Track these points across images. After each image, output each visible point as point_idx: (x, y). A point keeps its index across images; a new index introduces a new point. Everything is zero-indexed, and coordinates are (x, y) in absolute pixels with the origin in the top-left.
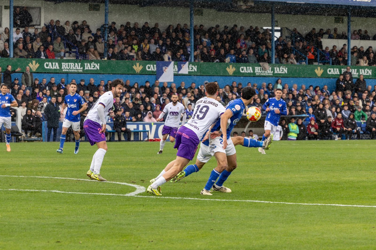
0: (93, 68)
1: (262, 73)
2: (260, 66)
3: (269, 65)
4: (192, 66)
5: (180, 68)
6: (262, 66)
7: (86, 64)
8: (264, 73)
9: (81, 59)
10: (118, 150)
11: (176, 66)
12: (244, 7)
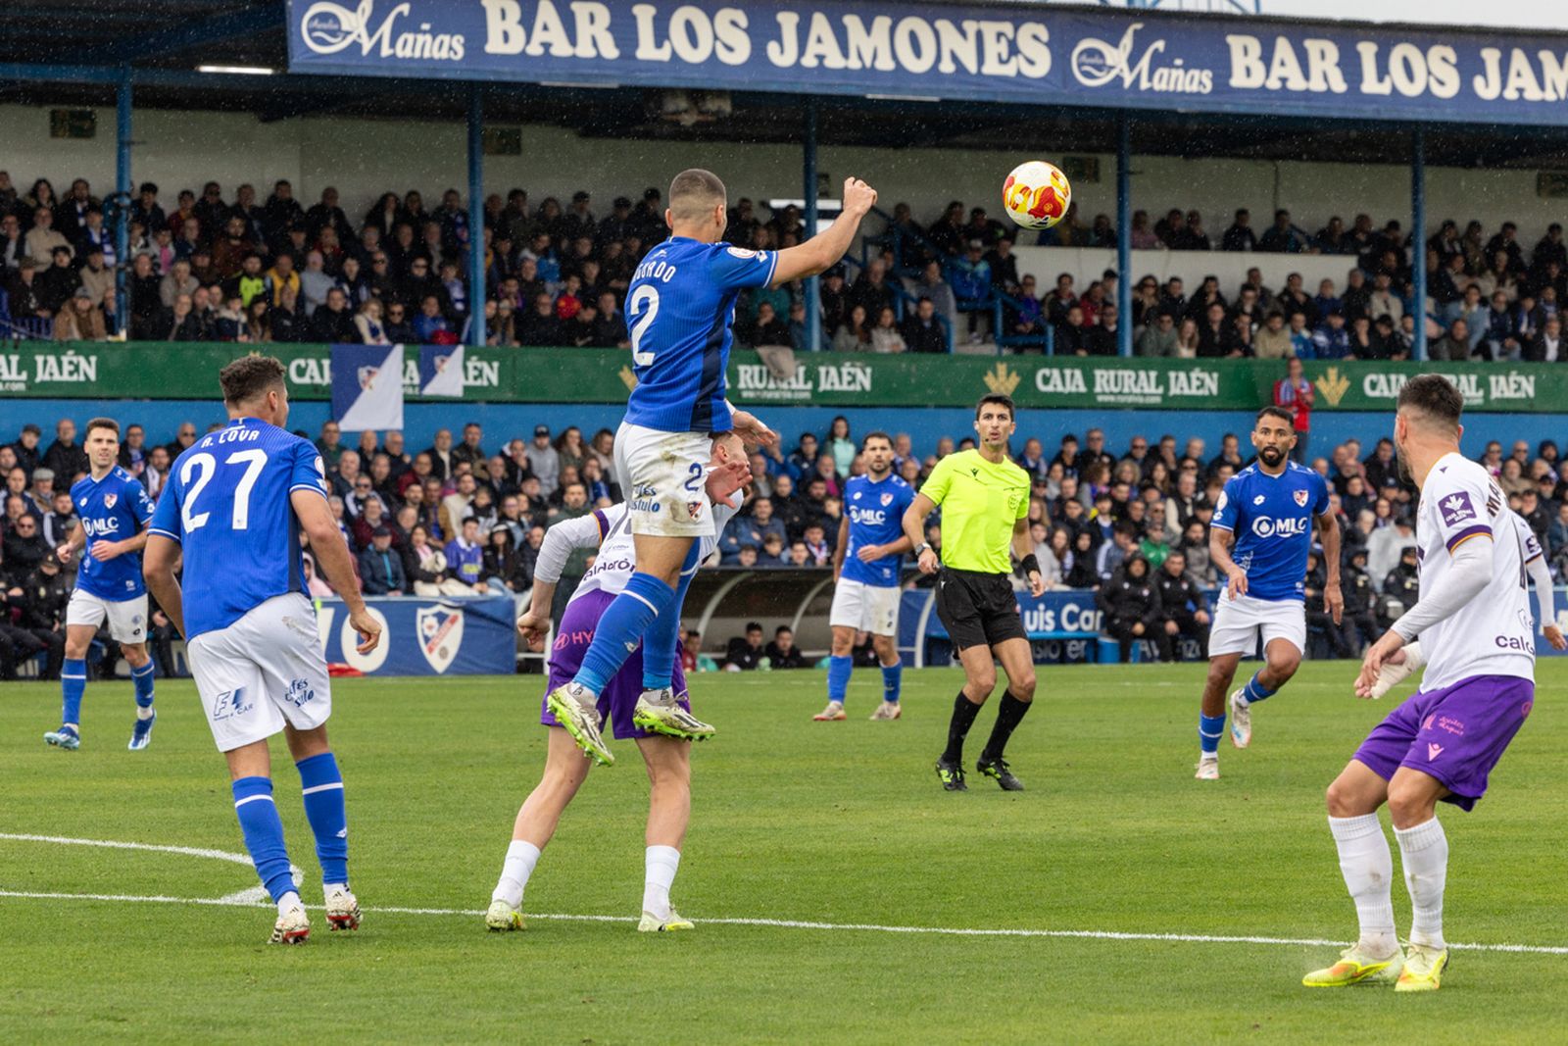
0: (71, 373)
1: (766, 389)
2: (759, 361)
3: (796, 357)
4: (479, 364)
5: (428, 373)
6: (765, 359)
7: (40, 359)
8: (777, 389)
9: (19, 340)
10: (181, 712)
11: (412, 365)
12: (688, 120)
